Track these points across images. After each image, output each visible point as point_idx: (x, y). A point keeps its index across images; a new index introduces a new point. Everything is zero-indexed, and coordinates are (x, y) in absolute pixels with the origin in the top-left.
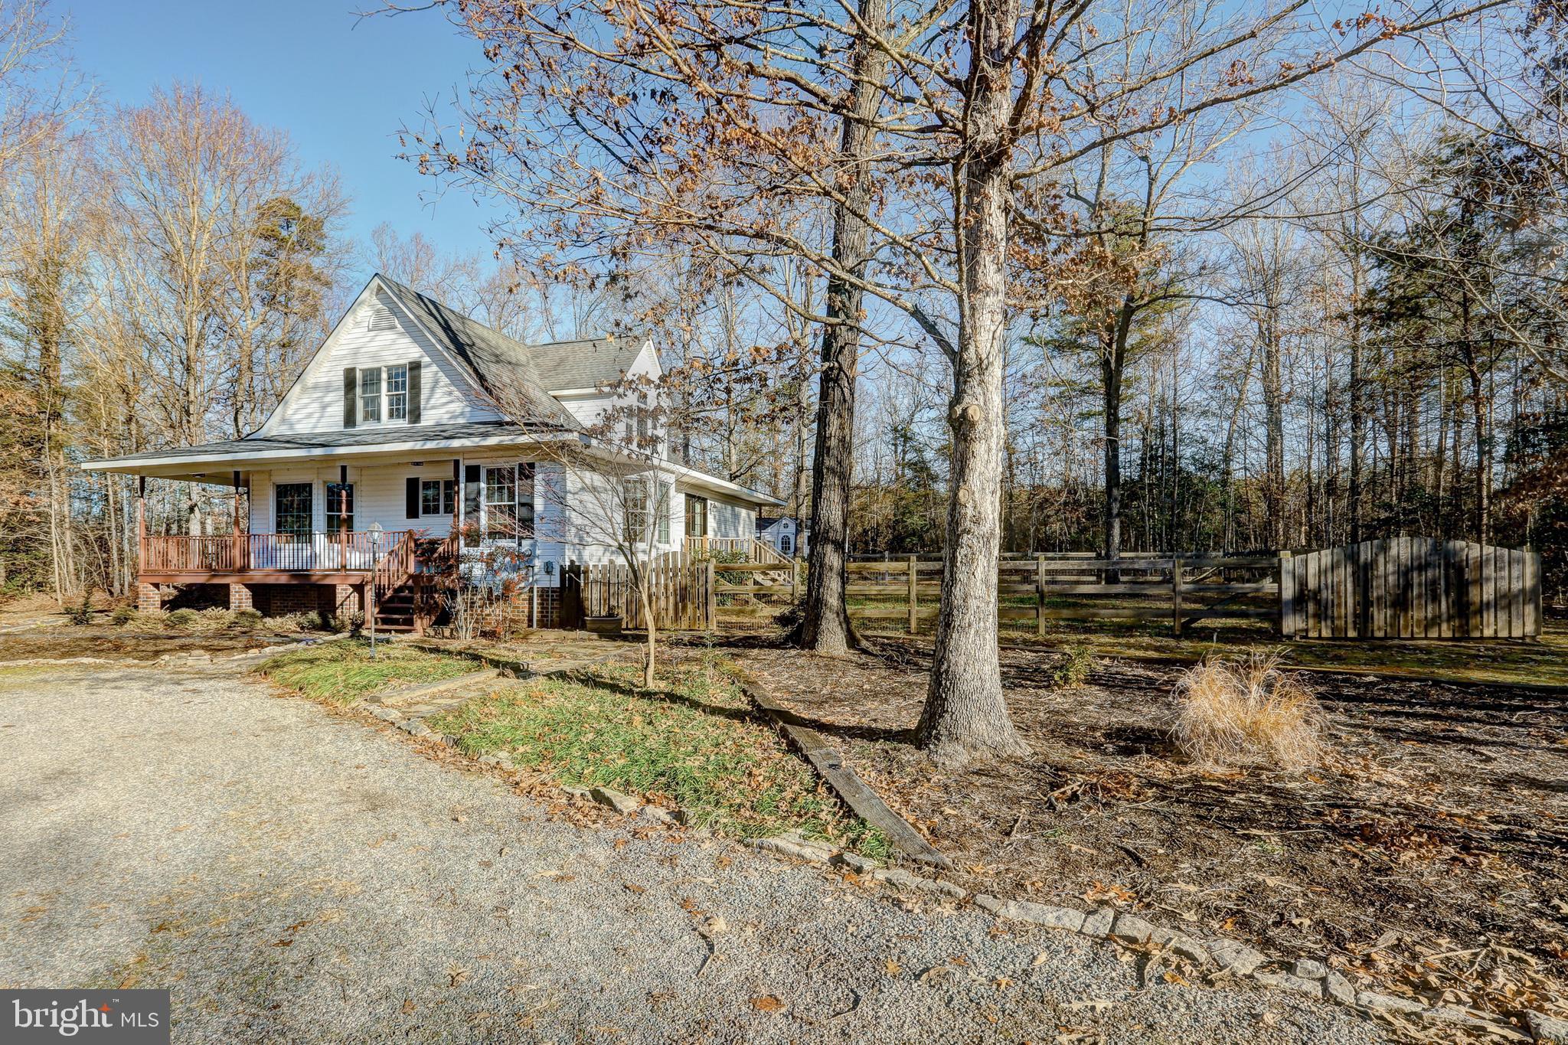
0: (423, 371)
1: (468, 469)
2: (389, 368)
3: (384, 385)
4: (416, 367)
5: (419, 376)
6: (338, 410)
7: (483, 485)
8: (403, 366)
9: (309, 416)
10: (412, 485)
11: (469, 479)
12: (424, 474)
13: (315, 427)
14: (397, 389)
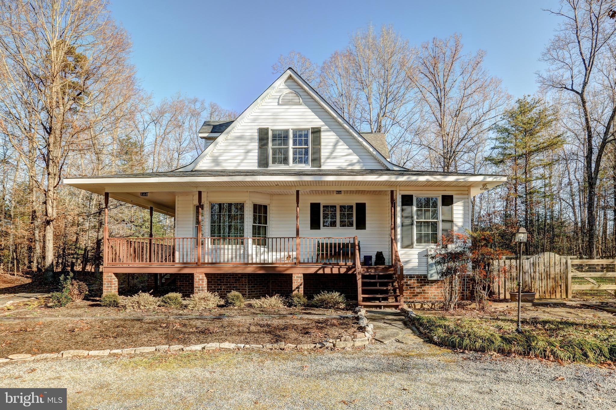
0: (322, 134)
1: (403, 197)
2: (295, 131)
3: (291, 141)
4: (316, 132)
5: (320, 137)
6: (254, 155)
7: (415, 208)
8: (308, 130)
9: (234, 158)
10: (315, 208)
11: (403, 204)
12: (323, 201)
13: (239, 165)
14: (300, 144)
